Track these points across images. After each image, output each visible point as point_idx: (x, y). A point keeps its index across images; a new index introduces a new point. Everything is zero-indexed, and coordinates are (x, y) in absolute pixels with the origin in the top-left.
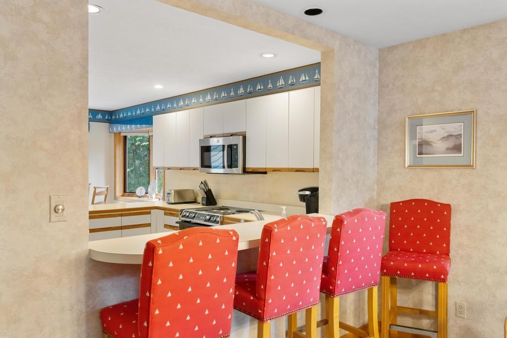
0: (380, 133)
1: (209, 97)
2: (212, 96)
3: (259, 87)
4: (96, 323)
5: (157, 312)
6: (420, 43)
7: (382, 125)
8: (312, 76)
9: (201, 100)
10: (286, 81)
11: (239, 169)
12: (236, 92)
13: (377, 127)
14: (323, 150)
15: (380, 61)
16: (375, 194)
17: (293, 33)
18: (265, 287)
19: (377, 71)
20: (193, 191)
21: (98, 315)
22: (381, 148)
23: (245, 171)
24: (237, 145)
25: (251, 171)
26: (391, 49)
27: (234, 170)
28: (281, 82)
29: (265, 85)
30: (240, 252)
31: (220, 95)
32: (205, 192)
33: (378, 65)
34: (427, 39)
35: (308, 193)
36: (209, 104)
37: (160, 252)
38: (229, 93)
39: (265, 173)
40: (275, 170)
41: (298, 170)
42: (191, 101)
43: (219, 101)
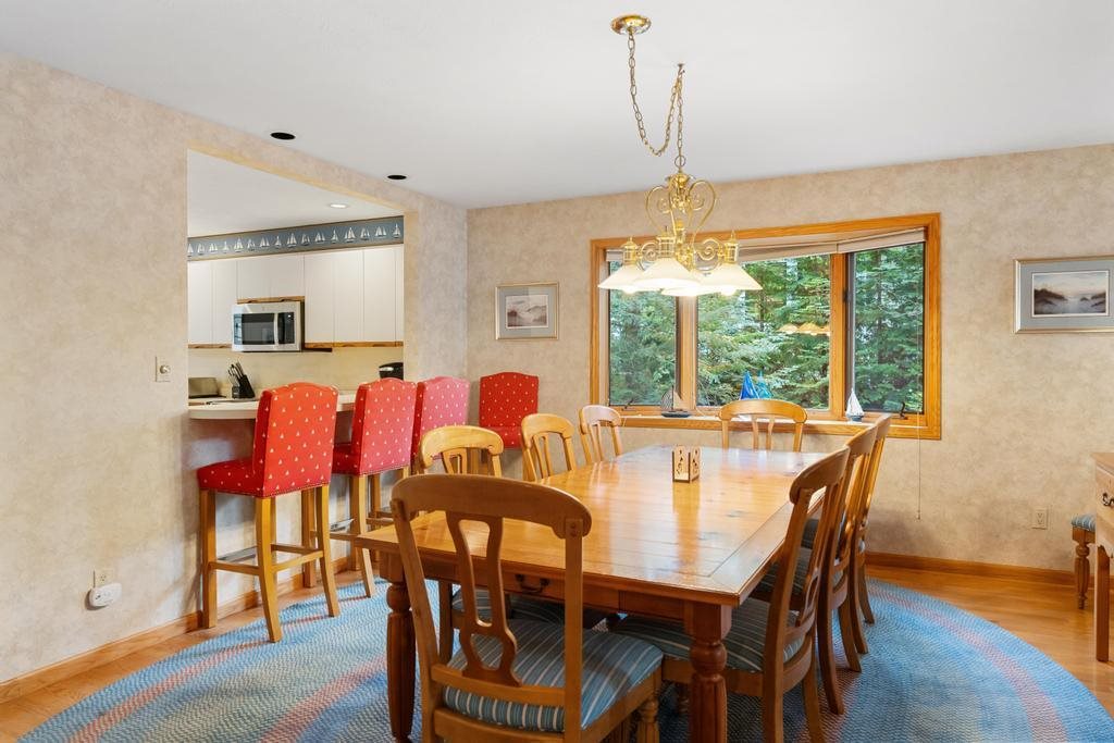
0: (469, 302)
1: (239, 245)
2: (245, 244)
3: (318, 238)
4: (193, 483)
5: (272, 451)
6: (508, 209)
7: (472, 295)
8: (390, 230)
9: (226, 248)
10: (357, 234)
11: (296, 345)
12: (284, 241)
13: (466, 296)
14: (407, 321)
15: (468, 224)
16: (465, 370)
17: (375, 196)
18: (361, 442)
19: (465, 233)
20: (214, 379)
21: (195, 475)
22: (471, 321)
23: (304, 348)
24: (292, 314)
25: (312, 346)
26: (479, 211)
27: (288, 347)
28: (350, 235)
29: (329, 237)
30: (338, 413)
31: (258, 244)
32: (239, 380)
33: (466, 227)
34: (514, 205)
35: (390, 369)
36: (239, 254)
37: (276, 399)
38: (272, 242)
39: (330, 350)
40: (346, 345)
41: (376, 345)
42: (207, 247)
43: (254, 252)
